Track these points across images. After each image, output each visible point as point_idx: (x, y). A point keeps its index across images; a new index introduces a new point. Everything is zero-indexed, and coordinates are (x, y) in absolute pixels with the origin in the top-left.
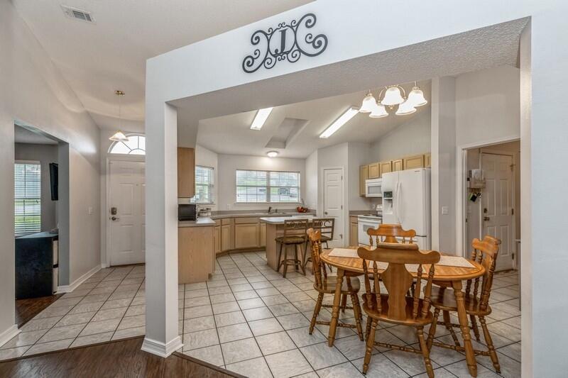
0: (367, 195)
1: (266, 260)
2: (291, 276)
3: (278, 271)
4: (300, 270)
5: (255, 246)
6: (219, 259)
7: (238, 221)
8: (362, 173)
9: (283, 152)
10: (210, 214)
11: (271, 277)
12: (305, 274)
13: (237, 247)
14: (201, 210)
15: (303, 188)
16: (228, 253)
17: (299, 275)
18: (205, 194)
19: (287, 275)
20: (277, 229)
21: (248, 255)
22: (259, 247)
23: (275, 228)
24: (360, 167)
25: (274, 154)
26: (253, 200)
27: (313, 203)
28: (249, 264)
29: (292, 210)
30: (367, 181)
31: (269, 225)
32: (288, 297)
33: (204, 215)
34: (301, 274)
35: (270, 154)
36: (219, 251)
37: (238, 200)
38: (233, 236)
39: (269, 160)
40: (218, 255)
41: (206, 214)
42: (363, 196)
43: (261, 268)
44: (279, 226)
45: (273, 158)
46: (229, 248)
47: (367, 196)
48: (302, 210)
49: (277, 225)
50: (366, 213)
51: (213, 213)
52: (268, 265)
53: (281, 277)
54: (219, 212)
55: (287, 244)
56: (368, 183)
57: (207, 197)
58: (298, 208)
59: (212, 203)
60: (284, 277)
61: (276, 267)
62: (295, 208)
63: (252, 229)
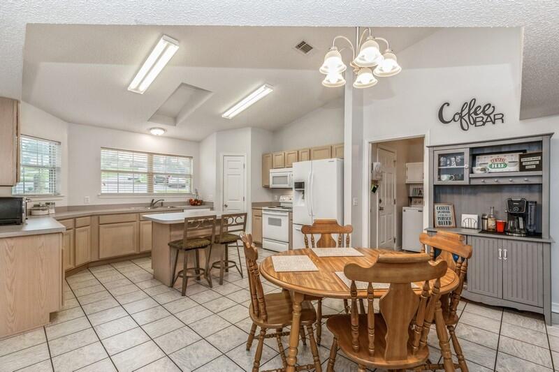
0: (272, 185)
1: (152, 271)
2: (194, 292)
3: (172, 285)
4: (203, 280)
5: (132, 252)
6: (70, 280)
7: (103, 220)
8: (266, 162)
9: (172, 131)
10: (53, 211)
11: (164, 298)
12: (210, 286)
13: (102, 256)
14: (35, 206)
15: (195, 177)
16: (87, 267)
17: (203, 288)
18: (44, 182)
19: (188, 292)
20: (171, 230)
21: (119, 267)
22: (138, 253)
23: (168, 228)
24: (263, 155)
25: (161, 132)
26: (127, 189)
27: (209, 195)
28: (125, 281)
29: (184, 203)
30: (271, 171)
31: (156, 224)
32: (197, 329)
33: (41, 212)
34: (206, 286)
35: (154, 132)
36: (71, 266)
37: (104, 190)
38: (96, 242)
39: (153, 139)
40: (69, 273)
41: (46, 212)
42: (267, 187)
43: (146, 285)
44: (174, 226)
45: (157, 136)
46: (89, 259)
47: (271, 187)
48: (196, 203)
49: (170, 225)
50: (271, 205)
51: (58, 210)
52: (156, 278)
53: (179, 296)
54: (69, 209)
55: (187, 250)
56: (273, 173)
57: (47, 185)
58: (191, 201)
59: (57, 195)
60: (184, 294)
61: (168, 279)
62: (186, 199)
63: (128, 231)
